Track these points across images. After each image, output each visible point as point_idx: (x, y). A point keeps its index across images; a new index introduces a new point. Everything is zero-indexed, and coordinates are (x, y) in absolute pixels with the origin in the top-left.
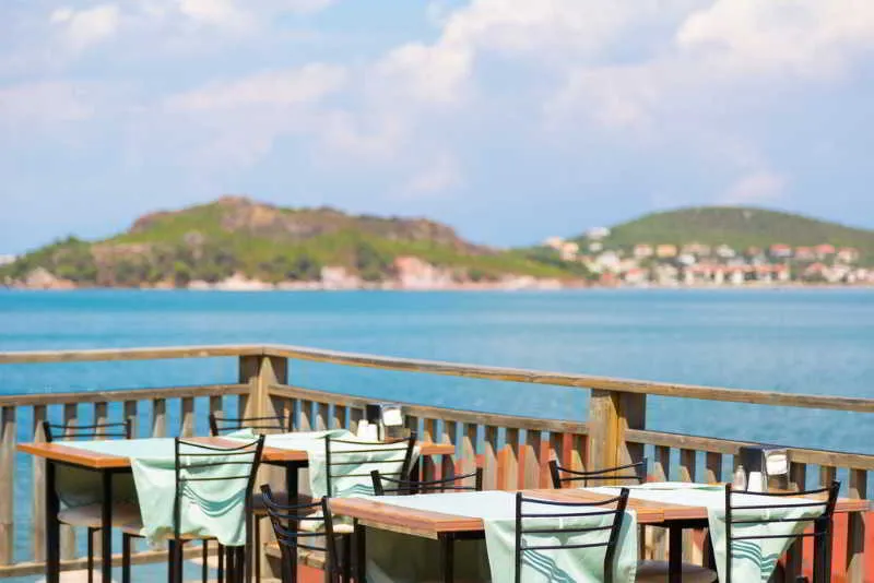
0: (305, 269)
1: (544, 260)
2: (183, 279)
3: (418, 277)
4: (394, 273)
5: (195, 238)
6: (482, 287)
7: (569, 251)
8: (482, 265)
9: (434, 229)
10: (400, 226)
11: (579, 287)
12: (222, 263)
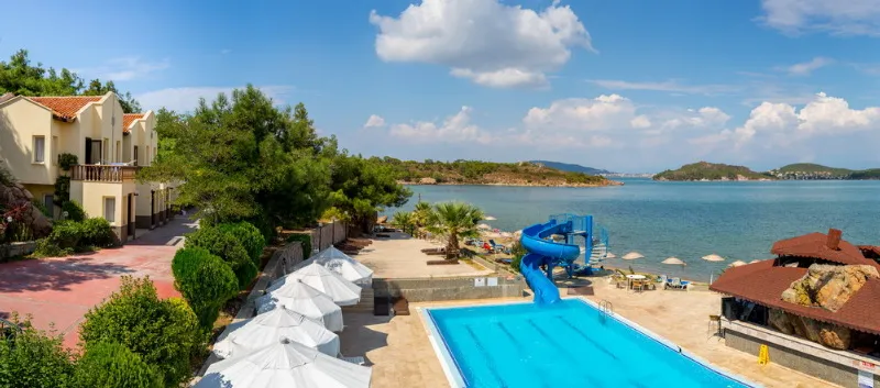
0: (718, 177)
1: (767, 175)
2: (692, 179)
3: (741, 178)
4: (737, 178)
5: (695, 170)
6: (755, 181)
7: (772, 173)
8: (754, 176)
9: (744, 168)
10: (737, 168)
11: (774, 181)
12: (700, 176)
